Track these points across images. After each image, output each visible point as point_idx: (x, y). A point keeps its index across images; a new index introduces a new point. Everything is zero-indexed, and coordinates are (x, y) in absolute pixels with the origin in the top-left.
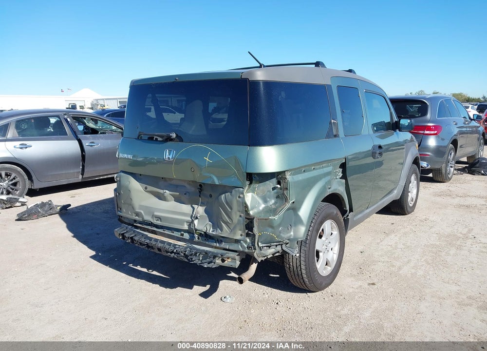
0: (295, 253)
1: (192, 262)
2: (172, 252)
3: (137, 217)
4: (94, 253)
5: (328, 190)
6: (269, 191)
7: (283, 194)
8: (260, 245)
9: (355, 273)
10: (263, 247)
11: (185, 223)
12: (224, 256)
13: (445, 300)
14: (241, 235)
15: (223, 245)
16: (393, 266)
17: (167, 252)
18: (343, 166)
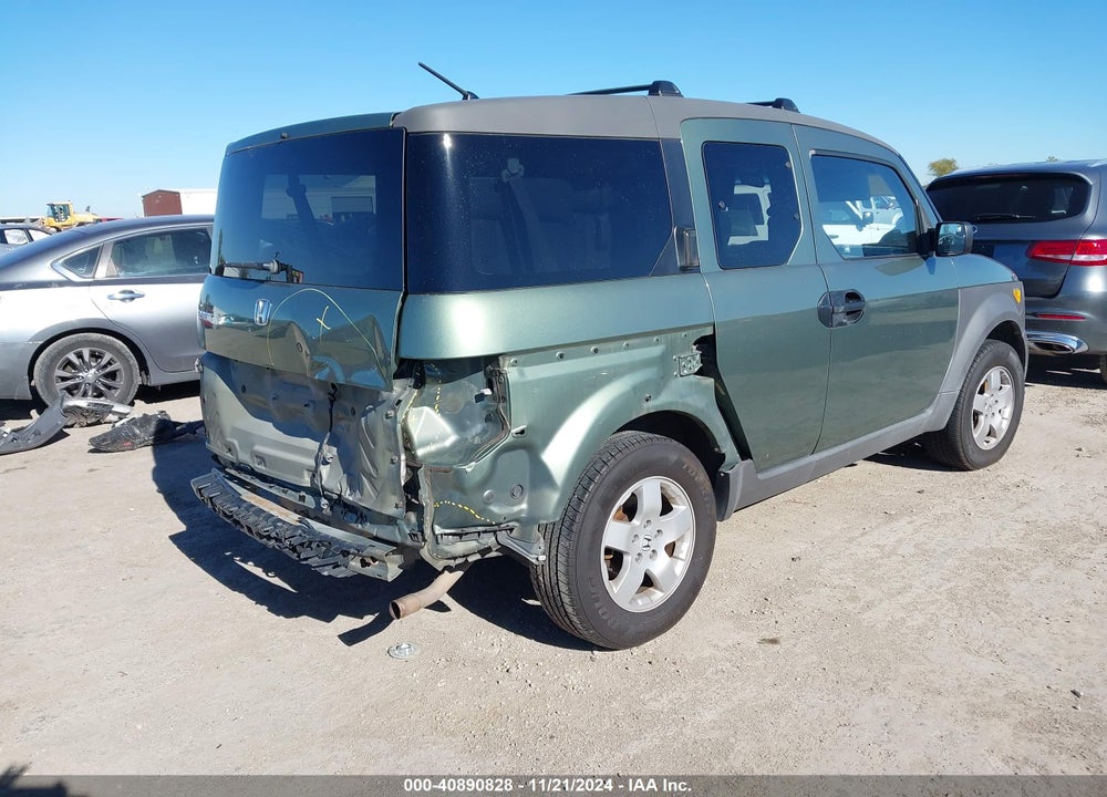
0: (537, 555)
1: (305, 563)
2: (269, 538)
3: (229, 454)
4: (182, 527)
5: (646, 405)
6: (468, 403)
7: (497, 411)
8: (438, 530)
9: (745, 611)
10: (441, 535)
11: (306, 473)
12: (364, 553)
13: (939, 698)
14: (397, 506)
15: (368, 527)
16: (854, 599)
17: (262, 537)
18: (707, 345)
